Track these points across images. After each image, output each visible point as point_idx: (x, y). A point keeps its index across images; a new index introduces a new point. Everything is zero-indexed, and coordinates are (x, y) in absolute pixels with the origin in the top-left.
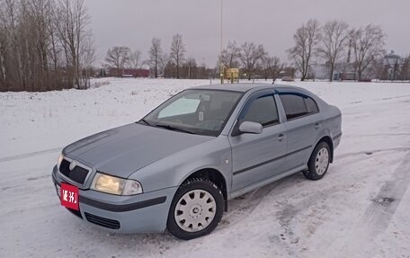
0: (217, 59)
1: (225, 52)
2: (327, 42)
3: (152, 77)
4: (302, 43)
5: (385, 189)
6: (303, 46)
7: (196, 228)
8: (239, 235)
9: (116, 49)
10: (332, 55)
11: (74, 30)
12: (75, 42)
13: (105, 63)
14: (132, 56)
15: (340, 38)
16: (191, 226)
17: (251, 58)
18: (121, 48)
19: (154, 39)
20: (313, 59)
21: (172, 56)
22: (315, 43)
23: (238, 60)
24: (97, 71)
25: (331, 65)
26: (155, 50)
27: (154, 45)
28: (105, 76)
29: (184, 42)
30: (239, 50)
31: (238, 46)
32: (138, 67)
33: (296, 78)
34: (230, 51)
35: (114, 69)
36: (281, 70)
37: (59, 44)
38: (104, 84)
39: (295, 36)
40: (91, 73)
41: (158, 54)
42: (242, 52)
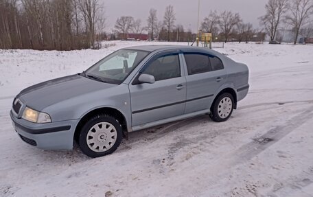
0: (200, 25)
1: (207, 19)
2: (295, 11)
3: (149, 40)
4: (273, 12)
5: (271, 132)
6: (273, 14)
7: (101, 150)
8: (133, 157)
9: (123, 18)
10: (298, 22)
11: (91, 3)
12: (92, 13)
13: (114, 29)
14: (134, 23)
15: (306, 7)
16: (98, 148)
17: (228, 25)
18: (127, 17)
19: (151, 10)
20: (281, 25)
21: (165, 23)
22: (284, 12)
23: (218, 26)
24: (109, 35)
25: (296, 30)
26: (152, 19)
27: (151, 14)
28: (115, 39)
29: (174, 12)
30: (219, 18)
31: (218, 14)
32: (139, 32)
33: (266, 41)
34: (211, 19)
35: (121, 34)
36: (254, 34)
37: (81, 15)
38: (112, 45)
39: (267, 6)
40: (104, 37)
41: (155, 22)
42: (221, 20)
